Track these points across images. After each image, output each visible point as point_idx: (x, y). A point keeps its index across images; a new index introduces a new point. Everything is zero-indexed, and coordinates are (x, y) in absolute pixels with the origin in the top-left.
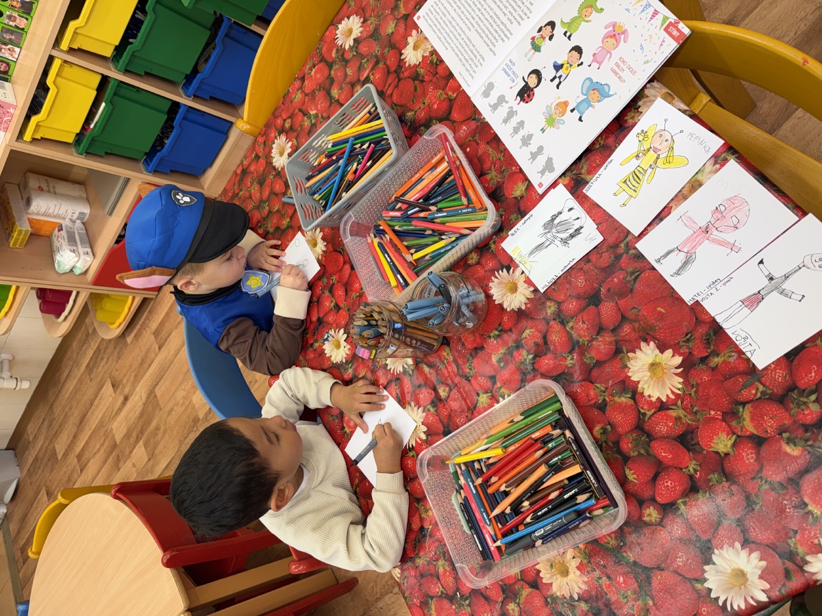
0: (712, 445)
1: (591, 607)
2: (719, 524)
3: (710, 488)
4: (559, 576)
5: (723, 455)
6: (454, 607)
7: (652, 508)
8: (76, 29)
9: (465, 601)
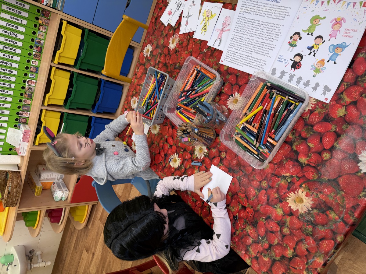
0: (337, 115)
1: (319, 210)
2: (355, 144)
3: (344, 132)
4: (299, 204)
5: (343, 116)
6: (260, 245)
7: (325, 153)
8: (49, 96)
9: (264, 239)
